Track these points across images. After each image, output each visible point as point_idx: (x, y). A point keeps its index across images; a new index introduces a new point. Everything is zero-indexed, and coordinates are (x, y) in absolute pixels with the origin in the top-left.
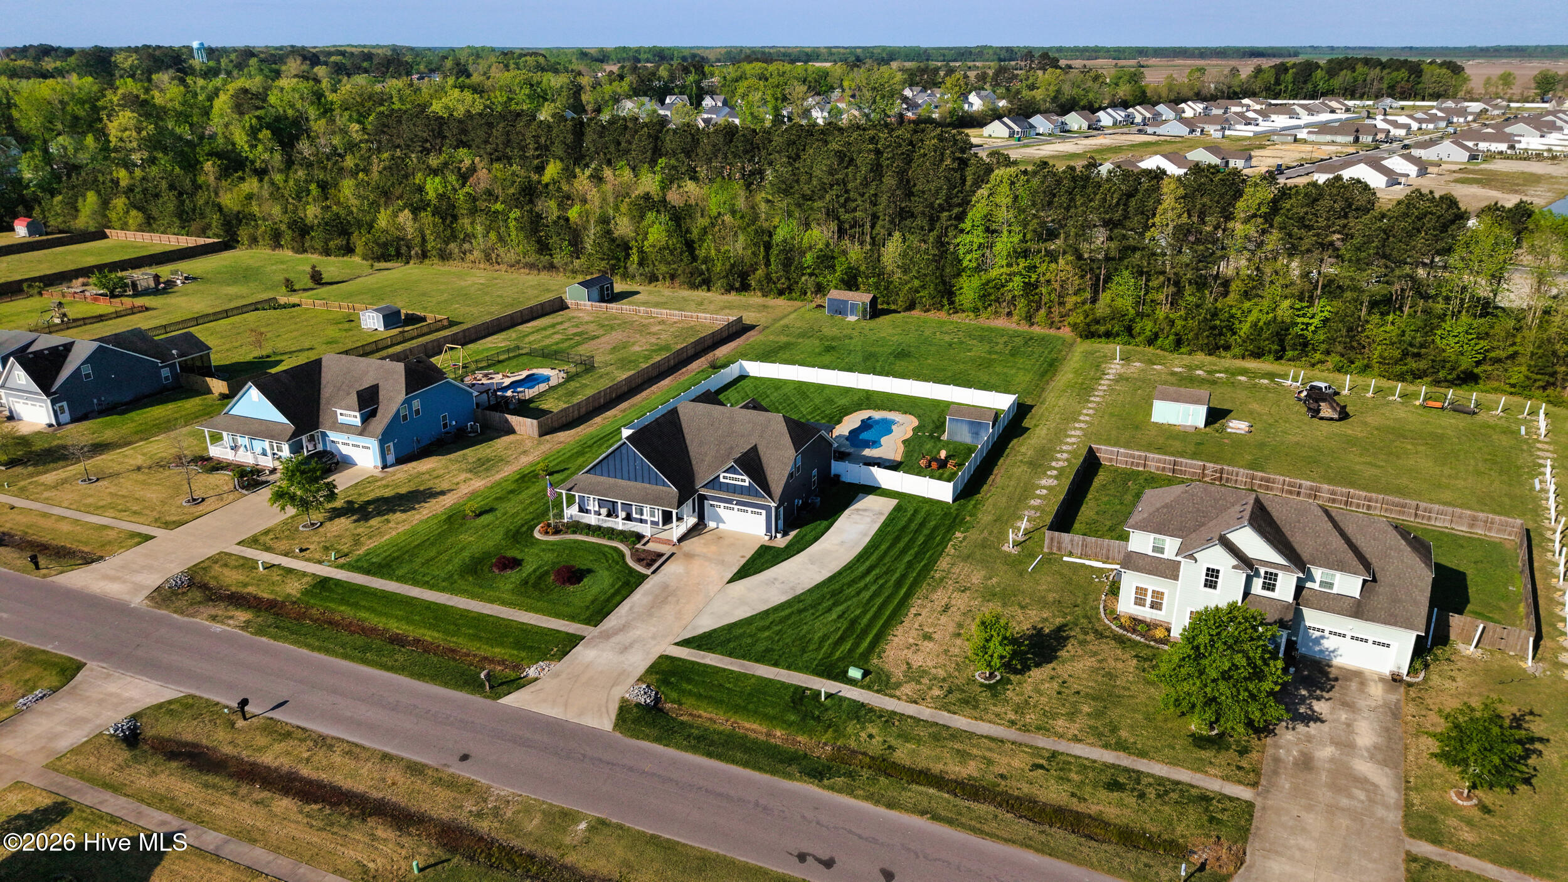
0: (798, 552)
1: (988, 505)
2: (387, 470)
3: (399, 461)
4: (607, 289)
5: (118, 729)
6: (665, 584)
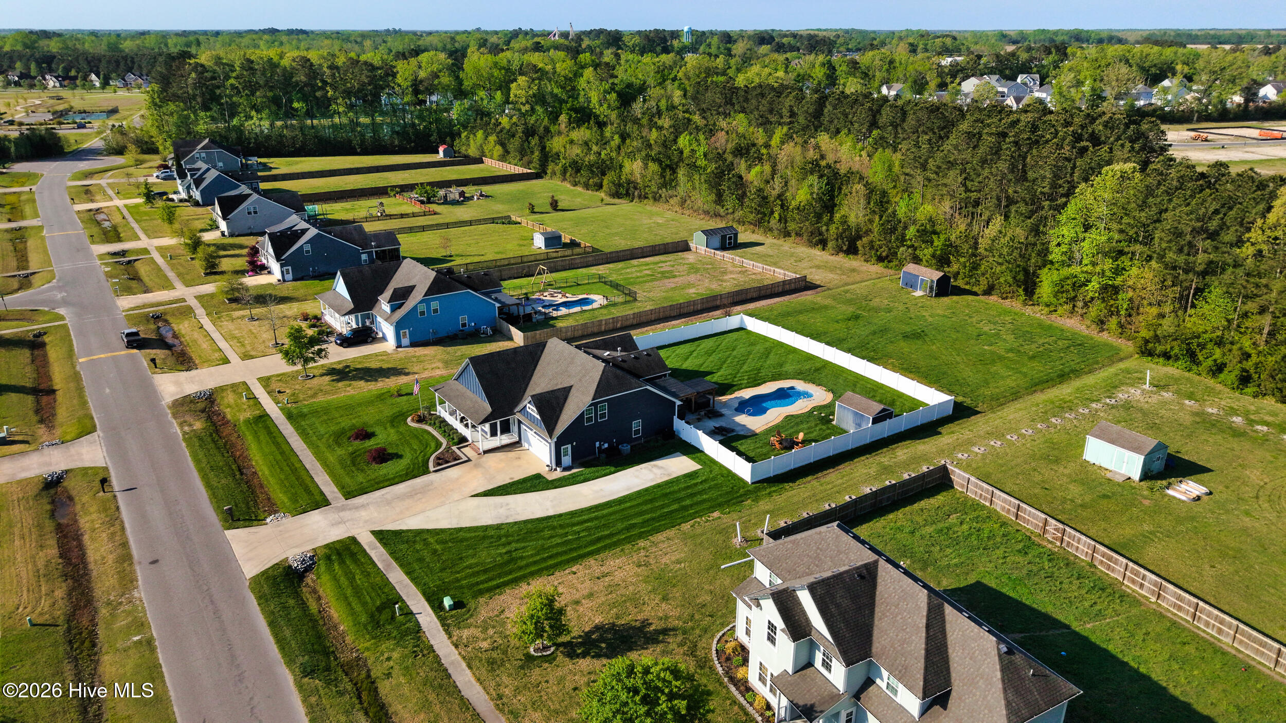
0: (556, 488)
1: (785, 495)
2: (399, 349)
3: (413, 344)
4: (730, 238)
5: (52, 475)
6: (432, 483)
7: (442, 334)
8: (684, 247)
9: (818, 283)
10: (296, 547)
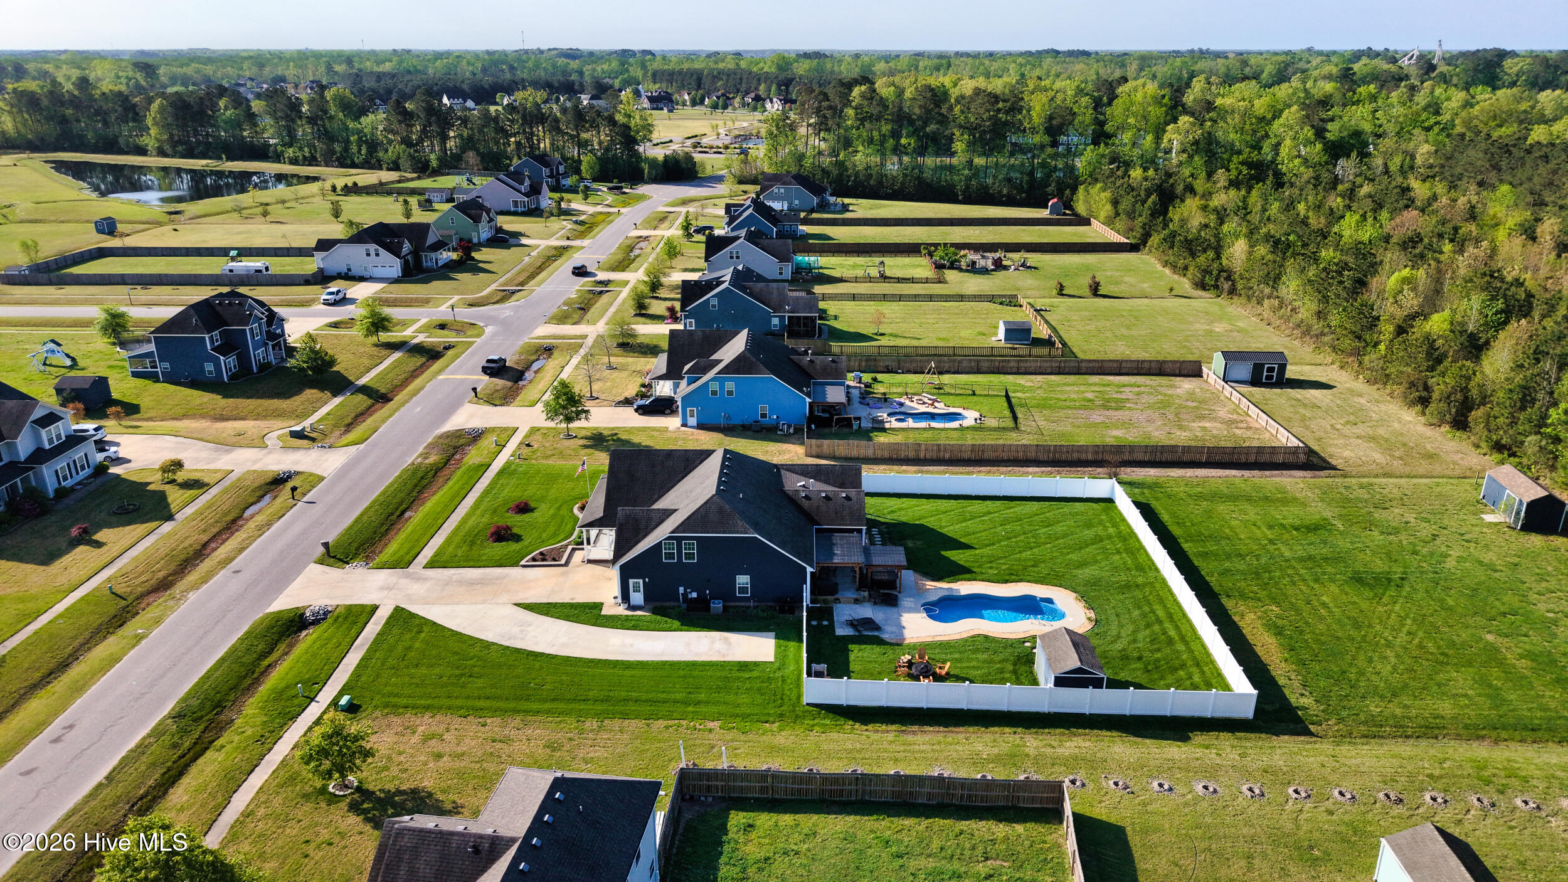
2: (683, 429)
3: (701, 426)
4: (1271, 370)
5: (284, 473)
6: (507, 576)
7: (737, 421)
8: (1194, 371)
9: (1334, 462)
10: (331, 598)
